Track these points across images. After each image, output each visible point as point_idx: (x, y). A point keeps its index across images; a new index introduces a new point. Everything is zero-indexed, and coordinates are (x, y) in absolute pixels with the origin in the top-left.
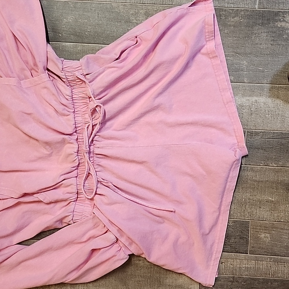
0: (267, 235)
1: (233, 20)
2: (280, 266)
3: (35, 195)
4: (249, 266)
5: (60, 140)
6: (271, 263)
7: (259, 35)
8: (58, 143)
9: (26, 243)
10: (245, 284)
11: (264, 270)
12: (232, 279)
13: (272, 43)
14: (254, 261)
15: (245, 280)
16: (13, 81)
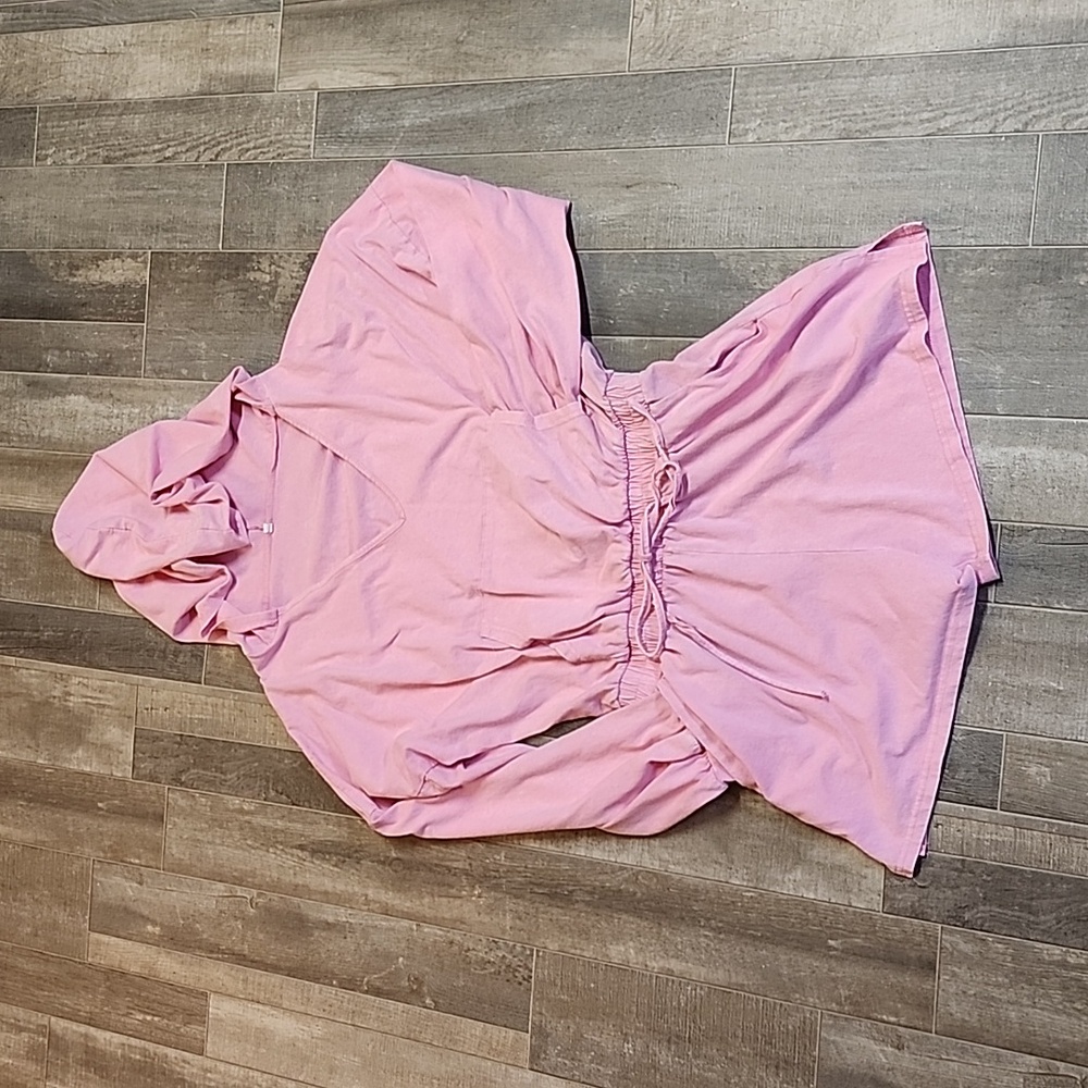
0: (1043, 769)
1: (972, 273)
2: (1074, 845)
3: (552, 645)
4: (1000, 839)
5: (597, 535)
6: (1052, 836)
7: (1034, 306)
8: (593, 540)
9: (536, 742)
10: (989, 879)
11: (1035, 851)
12: (959, 865)
13: (1064, 322)
14: (1012, 829)
15: (991, 871)
16: (518, 417)
